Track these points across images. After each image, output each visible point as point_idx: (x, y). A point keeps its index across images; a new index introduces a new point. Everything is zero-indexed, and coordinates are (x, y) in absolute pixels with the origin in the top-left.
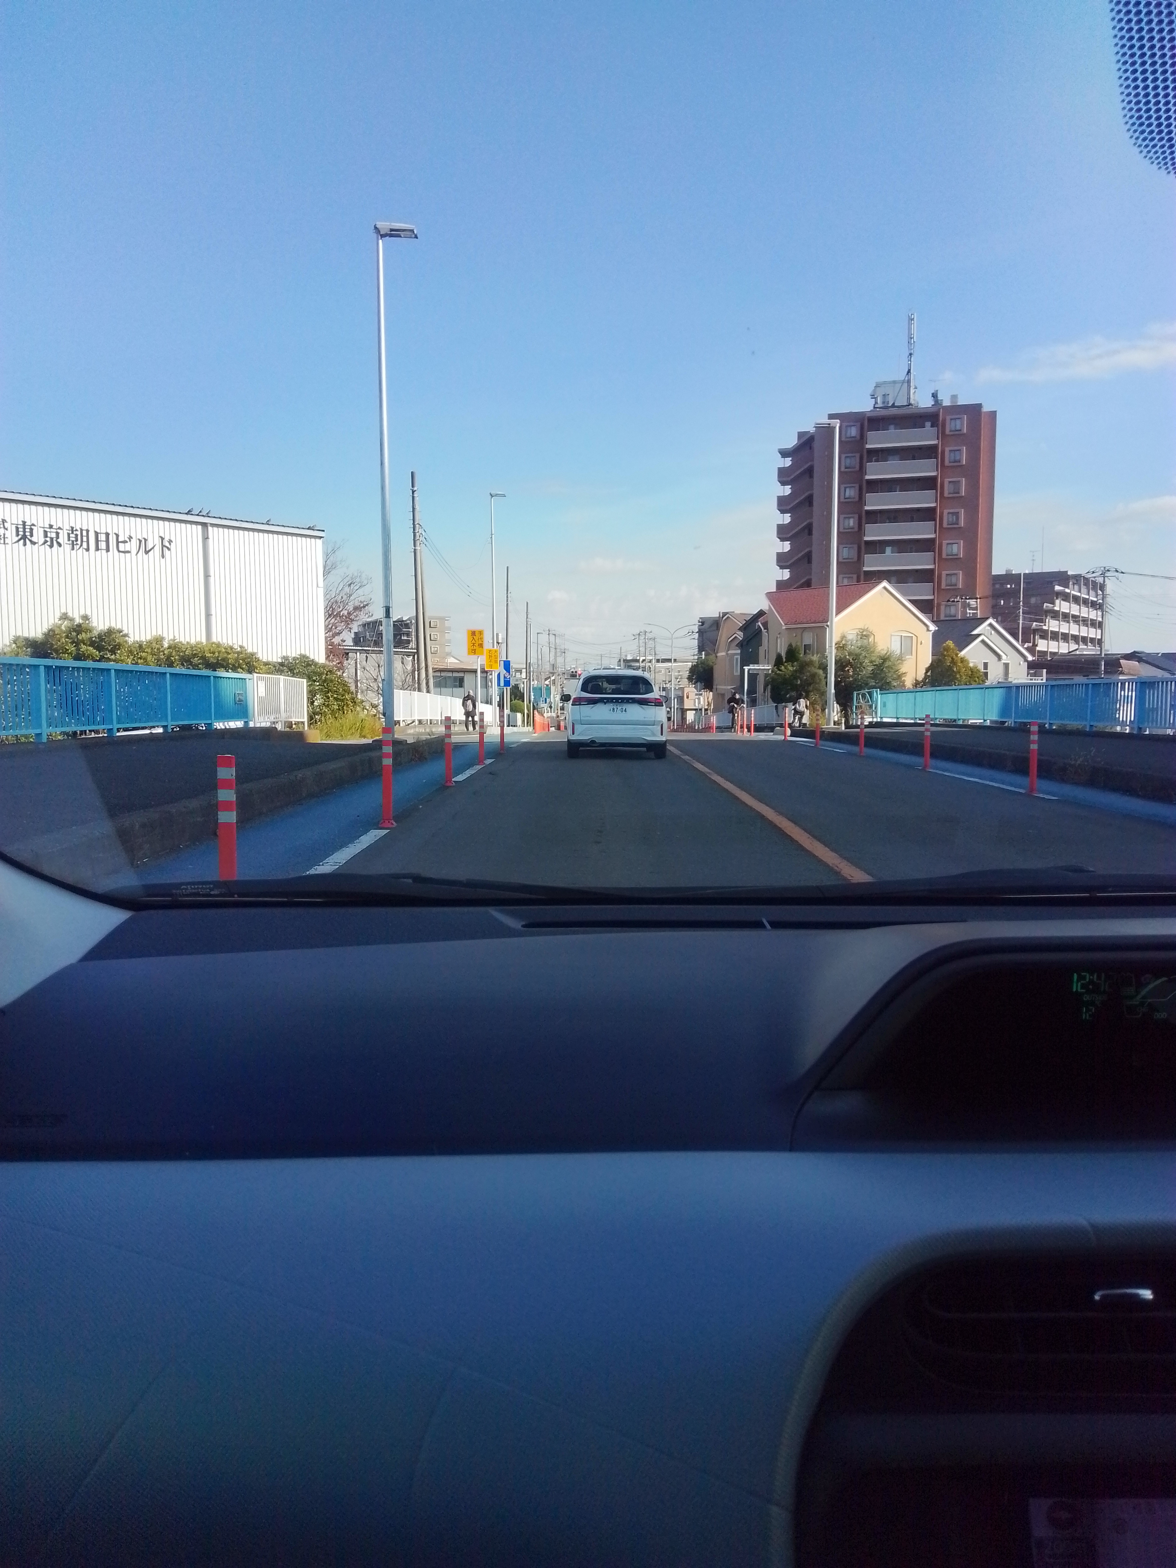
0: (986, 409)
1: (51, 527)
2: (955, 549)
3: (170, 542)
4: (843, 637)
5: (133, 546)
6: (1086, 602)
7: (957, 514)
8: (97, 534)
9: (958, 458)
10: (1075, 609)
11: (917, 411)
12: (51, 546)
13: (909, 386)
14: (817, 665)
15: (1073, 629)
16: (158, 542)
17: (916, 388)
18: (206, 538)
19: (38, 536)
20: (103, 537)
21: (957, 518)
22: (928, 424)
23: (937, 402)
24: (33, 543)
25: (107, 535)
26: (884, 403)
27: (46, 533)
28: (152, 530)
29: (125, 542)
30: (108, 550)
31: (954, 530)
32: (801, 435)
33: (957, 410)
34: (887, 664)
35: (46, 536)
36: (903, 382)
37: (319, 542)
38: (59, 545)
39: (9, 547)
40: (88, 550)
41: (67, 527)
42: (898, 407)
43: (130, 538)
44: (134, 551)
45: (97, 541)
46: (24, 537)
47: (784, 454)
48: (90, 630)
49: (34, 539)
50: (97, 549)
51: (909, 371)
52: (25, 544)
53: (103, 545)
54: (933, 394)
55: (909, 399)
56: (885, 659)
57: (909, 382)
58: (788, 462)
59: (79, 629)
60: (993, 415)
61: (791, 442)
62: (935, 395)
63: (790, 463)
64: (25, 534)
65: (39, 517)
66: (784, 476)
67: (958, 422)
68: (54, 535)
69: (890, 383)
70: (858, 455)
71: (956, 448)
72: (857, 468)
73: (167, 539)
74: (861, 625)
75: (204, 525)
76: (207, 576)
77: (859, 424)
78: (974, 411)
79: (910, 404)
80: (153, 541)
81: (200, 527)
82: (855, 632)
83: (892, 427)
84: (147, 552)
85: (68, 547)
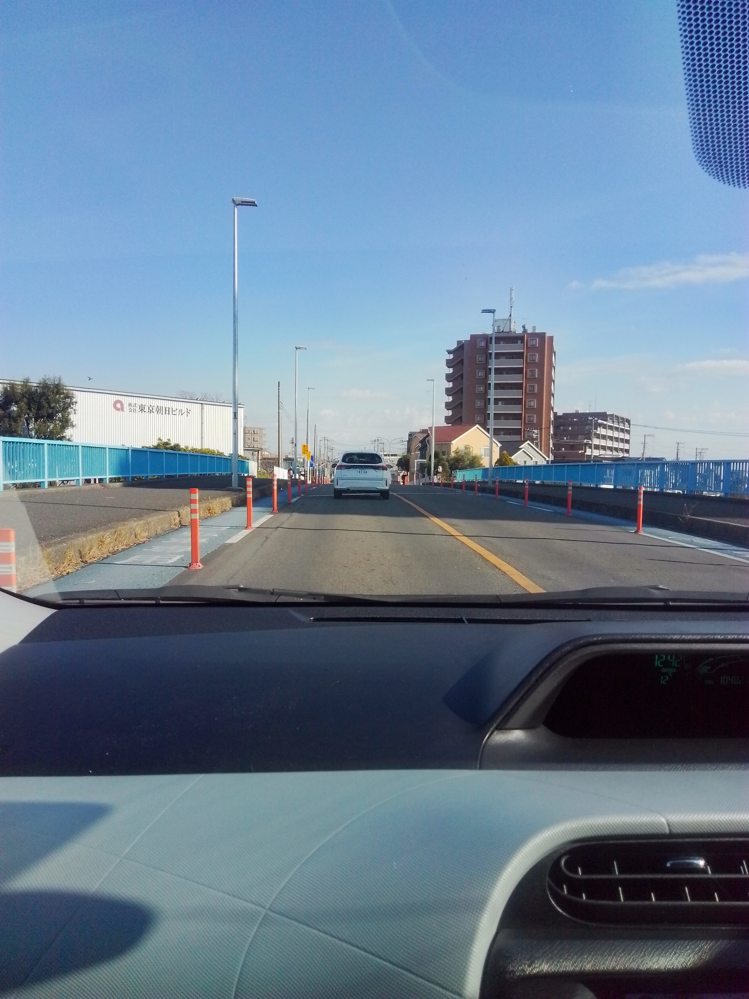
0: (548, 335)
1: (151, 406)
2: (532, 403)
3: (190, 410)
4: (458, 448)
5: (177, 412)
6: (617, 429)
7: (533, 386)
8: (165, 408)
9: (534, 359)
10: (610, 433)
11: (515, 335)
12: (150, 413)
13: (510, 322)
14: (445, 460)
15: (609, 444)
16: (186, 410)
17: (515, 323)
18: (202, 409)
19: (146, 409)
20: (167, 409)
21: (534, 389)
22: (519, 342)
23: (525, 331)
24: (145, 412)
25: (169, 408)
26: (498, 330)
27: (149, 408)
28: (183, 406)
29: (175, 411)
30: (169, 414)
31: (530, 395)
32: (459, 342)
33: (534, 335)
34: (474, 461)
35: (149, 409)
36: (508, 320)
37: (242, 409)
38: (153, 412)
39: (137, 413)
40: (162, 414)
41: (156, 406)
42: (506, 332)
43: (177, 409)
44: (178, 414)
45: (165, 411)
46: (142, 410)
47: (449, 352)
48: (170, 444)
49: (145, 410)
50: (165, 414)
51: (511, 315)
52: (142, 412)
53: (167, 412)
54: (523, 326)
55: (510, 328)
56: (474, 458)
57: (510, 320)
58: (451, 356)
59: (167, 444)
60: (551, 338)
61: (454, 346)
62: (524, 327)
63: (452, 357)
64: (142, 409)
65: (147, 402)
66: (449, 363)
67: (534, 341)
68: (151, 409)
69: (502, 320)
70: (485, 355)
71: (533, 354)
72: (485, 362)
73: (189, 409)
74: (466, 444)
75: (202, 404)
76: (202, 423)
77: (485, 340)
78: (542, 336)
79: (511, 331)
80: (184, 410)
81: (200, 405)
82: (463, 446)
83: (502, 342)
84: (182, 414)
85: (156, 413)
